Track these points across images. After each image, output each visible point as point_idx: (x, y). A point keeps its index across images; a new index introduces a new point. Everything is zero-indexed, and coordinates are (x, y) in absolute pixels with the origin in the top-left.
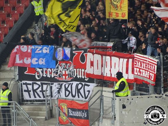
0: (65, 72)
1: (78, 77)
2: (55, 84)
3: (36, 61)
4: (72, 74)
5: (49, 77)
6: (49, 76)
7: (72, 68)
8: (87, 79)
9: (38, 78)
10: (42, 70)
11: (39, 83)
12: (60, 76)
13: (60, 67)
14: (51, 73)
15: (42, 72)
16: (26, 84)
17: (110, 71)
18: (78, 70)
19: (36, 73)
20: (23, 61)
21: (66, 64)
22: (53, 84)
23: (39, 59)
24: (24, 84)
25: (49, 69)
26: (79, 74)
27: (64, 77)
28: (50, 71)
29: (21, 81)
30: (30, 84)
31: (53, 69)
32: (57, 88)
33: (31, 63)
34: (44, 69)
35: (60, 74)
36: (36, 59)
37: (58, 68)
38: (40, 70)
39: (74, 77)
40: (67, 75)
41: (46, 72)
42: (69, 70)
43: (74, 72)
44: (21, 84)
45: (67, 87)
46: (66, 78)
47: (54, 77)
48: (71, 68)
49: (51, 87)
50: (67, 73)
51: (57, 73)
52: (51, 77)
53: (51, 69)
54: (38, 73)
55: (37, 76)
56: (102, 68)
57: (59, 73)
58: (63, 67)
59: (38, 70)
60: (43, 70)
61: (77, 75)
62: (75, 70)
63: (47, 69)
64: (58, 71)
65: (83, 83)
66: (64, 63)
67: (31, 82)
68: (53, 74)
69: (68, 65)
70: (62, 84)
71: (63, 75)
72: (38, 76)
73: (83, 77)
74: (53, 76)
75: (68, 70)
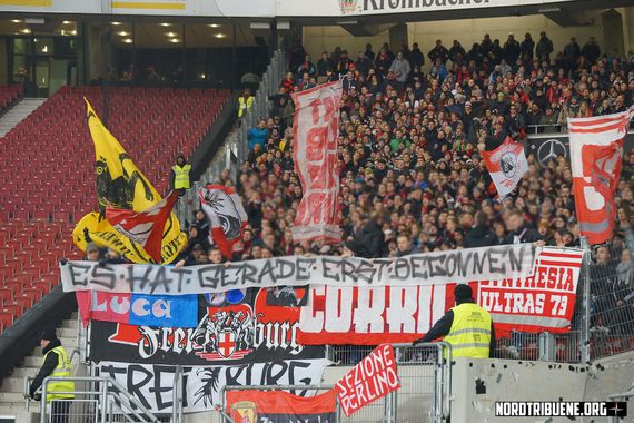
0: (227, 337)
1: (269, 345)
2: (195, 368)
3: (146, 308)
4: (250, 340)
5: (179, 351)
6: (177, 349)
7: (250, 323)
8: (297, 349)
9: (145, 356)
10: (158, 332)
11: (149, 367)
12: (209, 349)
13: (211, 325)
14: (183, 342)
15: (160, 338)
16: (112, 371)
17: (384, 315)
18: (269, 326)
19: (142, 341)
20: (108, 306)
21: (231, 312)
22: (190, 369)
23: (152, 302)
24: (104, 369)
25: (180, 331)
26: (272, 338)
27: (222, 350)
28: (183, 335)
29: (97, 362)
30: (122, 371)
31: (190, 331)
32: (203, 380)
33: (131, 312)
34: (165, 330)
35: (211, 343)
36: (145, 302)
37: (204, 326)
38: (152, 334)
39: (256, 346)
40: (232, 344)
41: (171, 337)
42: (239, 330)
43: (258, 332)
44: (97, 370)
45: (233, 376)
46: (227, 352)
47: (194, 351)
48: (247, 324)
49: (185, 379)
50: (232, 339)
51: (201, 341)
52: (184, 351)
53: (185, 330)
54: (148, 339)
55: (145, 348)
56: (353, 311)
57: (207, 340)
58: (220, 323)
59: (148, 331)
60: (162, 334)
61: (265, 340)
62: (261, 326)
63: (174, 329)
64: (204, 334)
65: (288, 362)
66: (224, 313)
67: (125, 365)
68: (189, 343)
69: (237, 316)
70: (218, 370)
71: (221, 345)
72: (147, 350)
73: (284, 346)
74: (189, 350)
75: (235, 329)
